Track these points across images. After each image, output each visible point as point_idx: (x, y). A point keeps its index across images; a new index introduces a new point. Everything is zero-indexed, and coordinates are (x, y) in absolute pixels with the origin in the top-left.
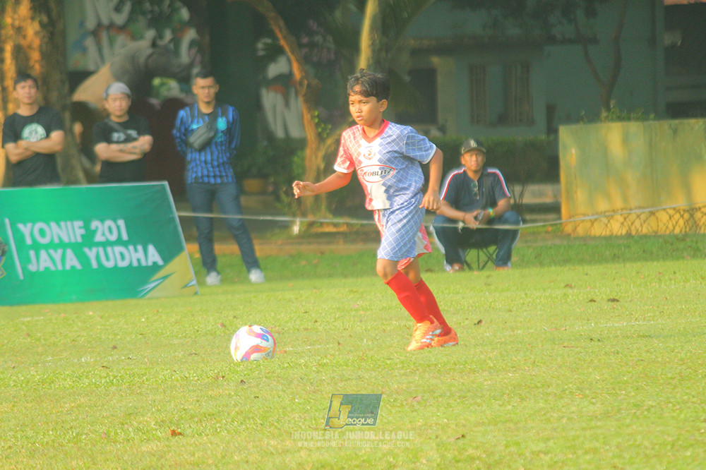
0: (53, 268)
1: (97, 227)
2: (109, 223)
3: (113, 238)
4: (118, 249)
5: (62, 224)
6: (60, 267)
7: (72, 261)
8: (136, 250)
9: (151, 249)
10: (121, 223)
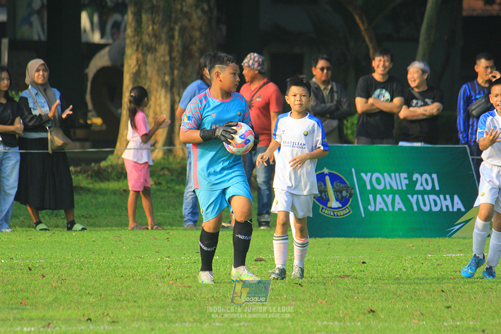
0: (386, 209)
1: (417, 179)
2: (426, 176)
3: (429, 188)
4: (432, 197)
5: (393, 175)
6: (391, 209)
7: (399, 205)
8: (445, 199)
9: (456, 198)
10: (434, 176)
